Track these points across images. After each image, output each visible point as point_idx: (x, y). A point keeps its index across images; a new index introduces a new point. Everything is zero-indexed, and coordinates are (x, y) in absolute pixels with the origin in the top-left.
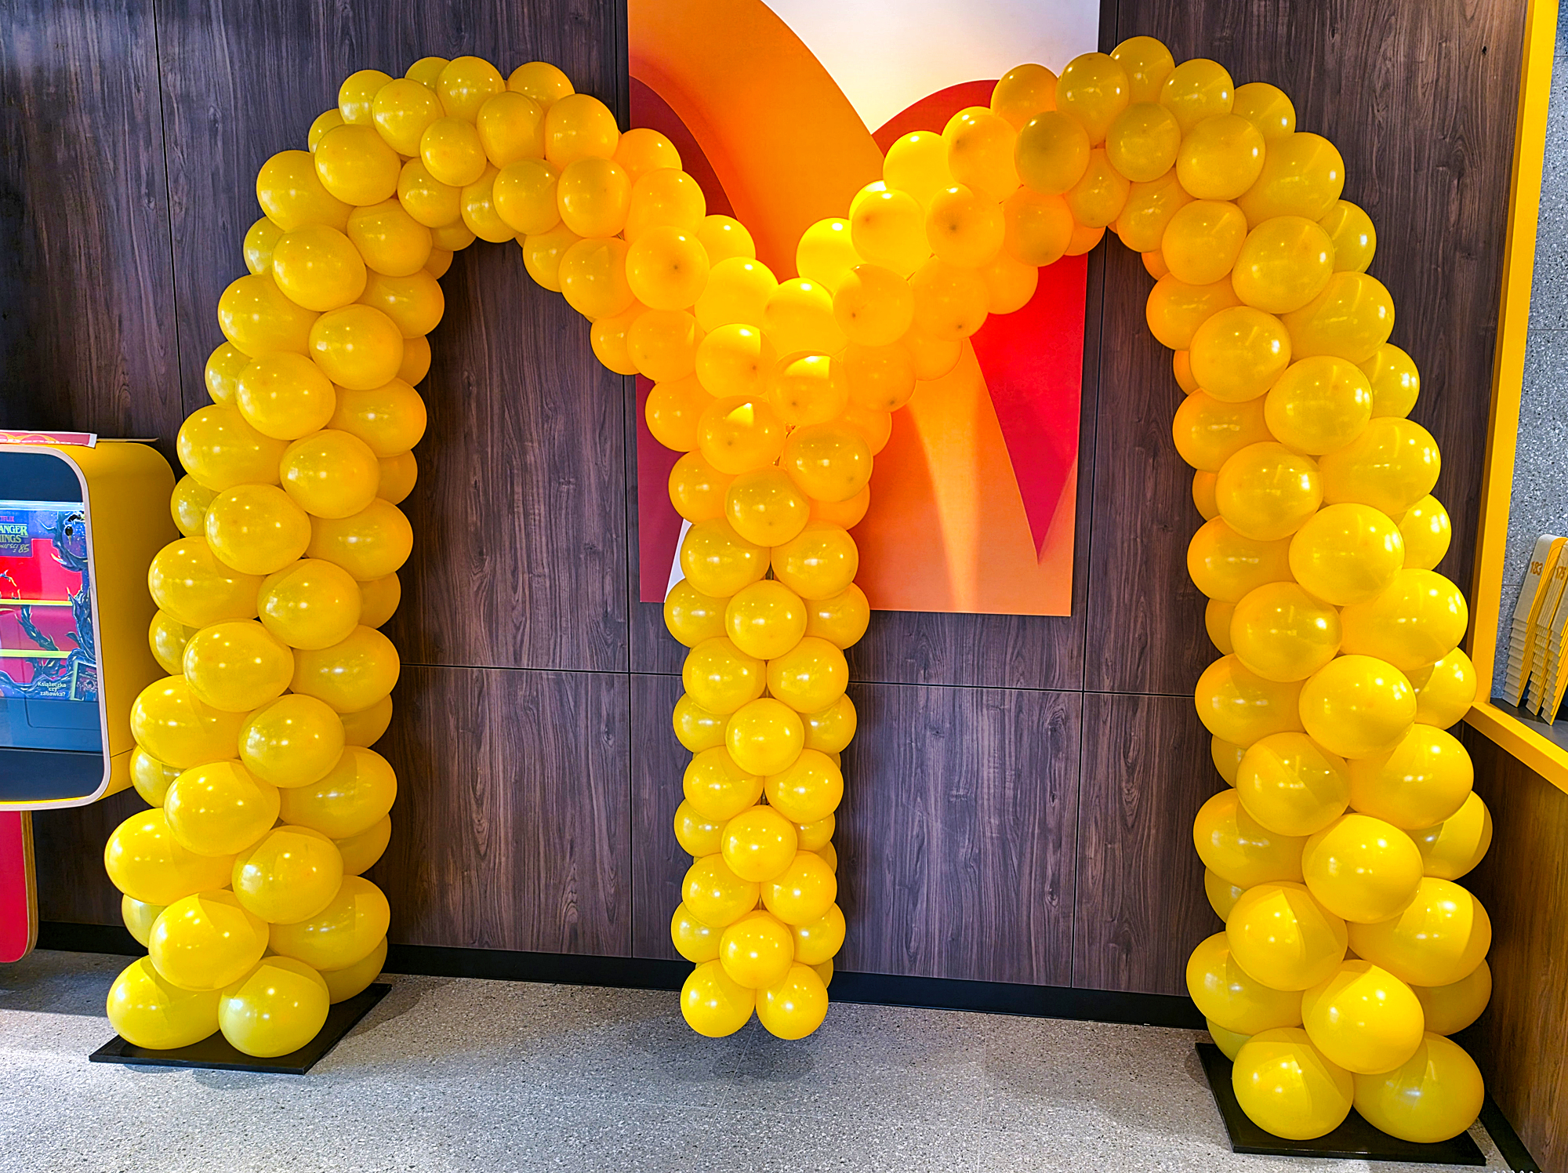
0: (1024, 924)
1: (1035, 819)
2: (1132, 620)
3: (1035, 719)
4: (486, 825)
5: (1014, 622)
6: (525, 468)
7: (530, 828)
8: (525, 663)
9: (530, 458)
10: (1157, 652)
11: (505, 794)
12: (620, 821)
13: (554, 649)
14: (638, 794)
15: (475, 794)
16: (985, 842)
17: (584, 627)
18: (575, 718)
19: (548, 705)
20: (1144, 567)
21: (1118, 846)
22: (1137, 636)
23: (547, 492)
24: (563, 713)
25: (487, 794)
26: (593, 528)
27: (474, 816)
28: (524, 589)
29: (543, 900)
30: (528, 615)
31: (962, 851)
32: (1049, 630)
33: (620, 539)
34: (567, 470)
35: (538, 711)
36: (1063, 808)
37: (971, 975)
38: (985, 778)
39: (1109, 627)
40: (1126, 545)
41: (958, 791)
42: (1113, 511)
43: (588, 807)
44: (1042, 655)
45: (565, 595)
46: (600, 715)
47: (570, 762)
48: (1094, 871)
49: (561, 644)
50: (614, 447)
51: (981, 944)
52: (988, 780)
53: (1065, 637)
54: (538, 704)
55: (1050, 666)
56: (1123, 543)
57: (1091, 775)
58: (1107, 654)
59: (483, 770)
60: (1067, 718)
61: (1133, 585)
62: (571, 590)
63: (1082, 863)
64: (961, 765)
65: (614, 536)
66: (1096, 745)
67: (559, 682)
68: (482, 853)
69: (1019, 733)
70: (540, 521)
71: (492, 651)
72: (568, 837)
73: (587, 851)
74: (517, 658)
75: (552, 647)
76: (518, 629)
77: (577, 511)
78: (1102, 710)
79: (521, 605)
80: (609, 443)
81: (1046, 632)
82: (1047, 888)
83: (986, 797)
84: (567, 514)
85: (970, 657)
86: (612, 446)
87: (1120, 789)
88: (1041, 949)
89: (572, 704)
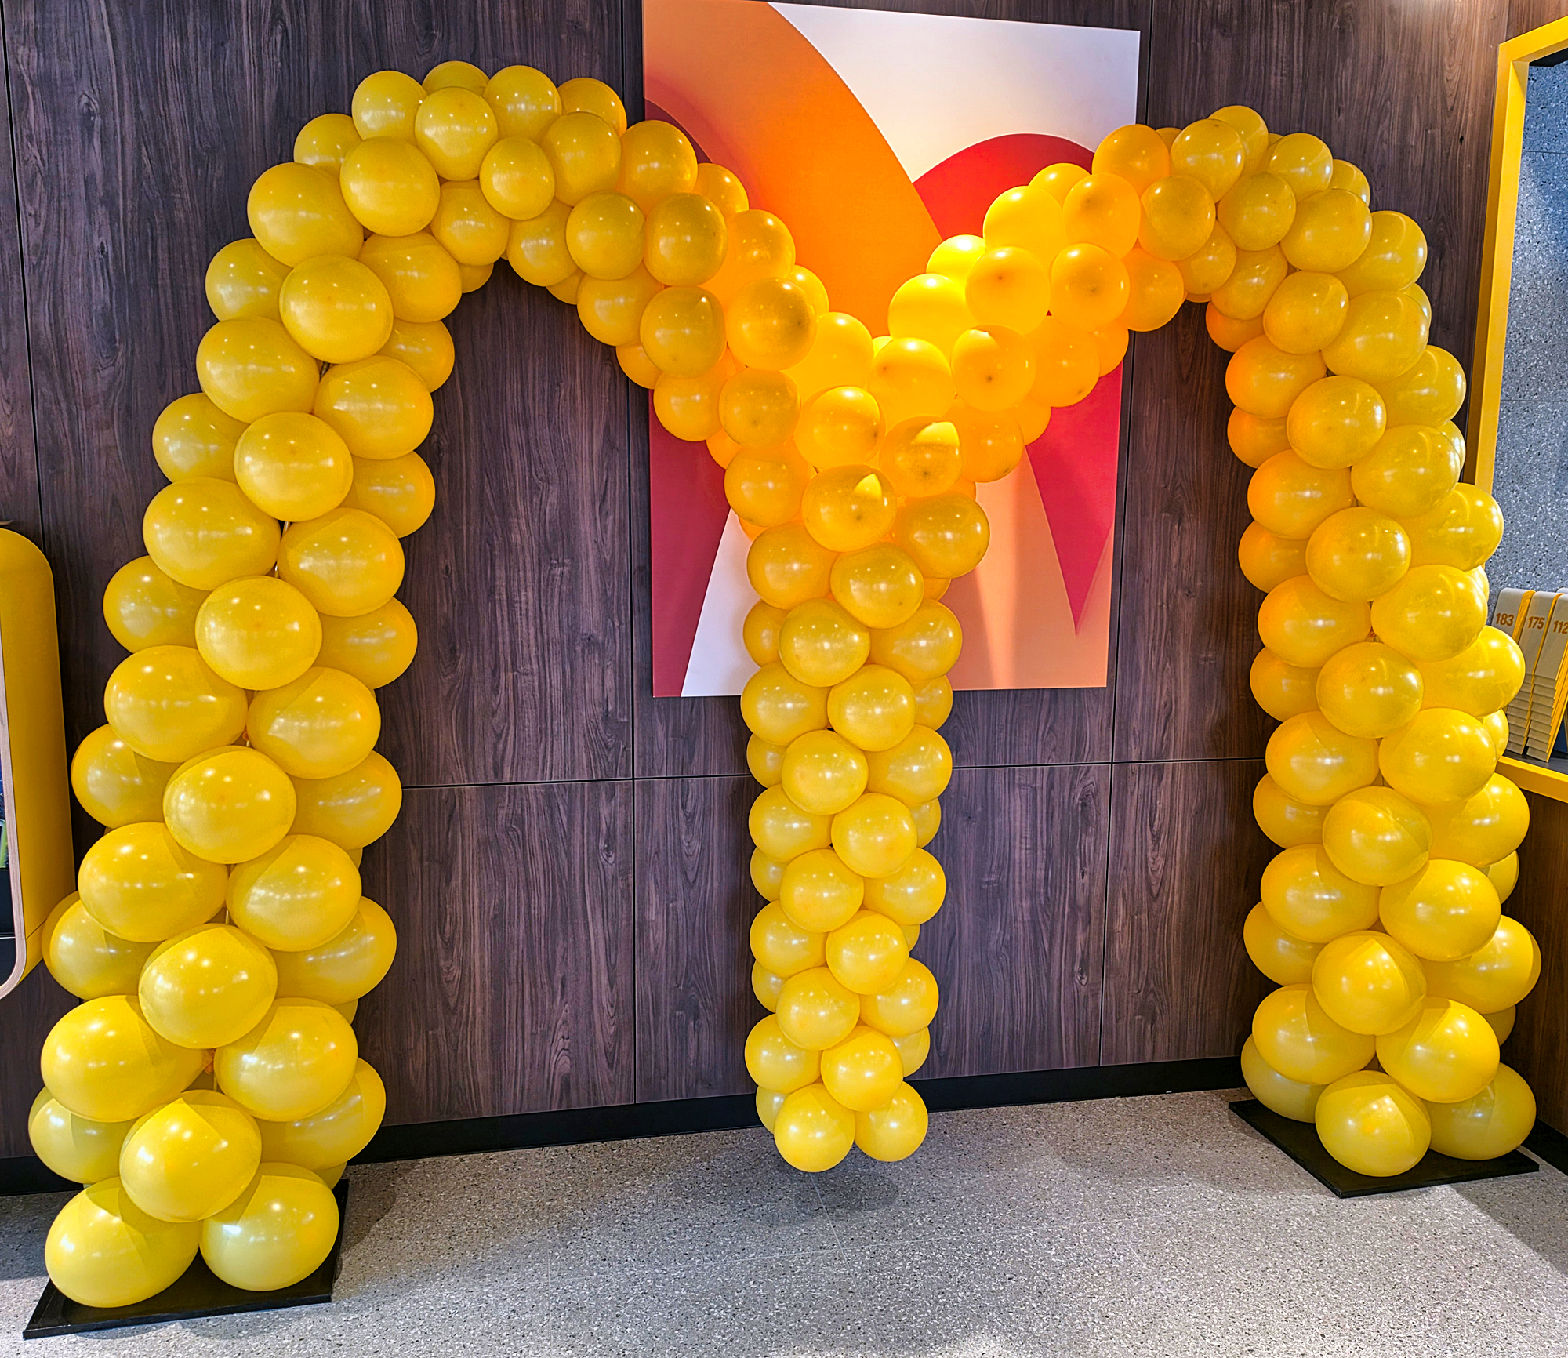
0: (1055, 1009)
1: (1065, 898)
2: (1159, 687)
3: (1066, 794)
4: (456, 971)
5: (1046, 696)
6: (508, 548)
7: (513, 969)
8: (507, 776)
9: (516, 537)
10: (1181, 718)
11: (482, 933)
12: (622, 946)
13: (544, 757)
14: (643, 917)
15: (443, 937)
16: (1017, 929)
17: (580, 730)
18: (568, 838)
19: (536, 822)
20: (1169, 633)
21: (1144, 916)
22: (1162, 702)
23: (536, 576)
24: (554, 830)
25: (459, 936)
26: (591, 615)
27: (442, 963)
28: (506, 689)
29: (528, 1052)
30: (512, 721)
31: (994, 939)
32: (1080, 702)
33: (624, 627)
34: (560, 550)
35: (523, 831)
36: (1092, 884)
37: (1003, 1068)
38: (1018, 861)
39: (1137, 696)
40: (1153, 612)
41: (989, 876)
42: (1141, 578)
43: (583, 937)
44: (1073, 727)
45: (557, 695)
46: (598, 832)
47: (561, 886)
48: (1121, 944)
49: (552, 751)
50: (617, 521)
51: (1012, 1034)
52: (1020, 863)
53: (1094, 707)
54: (523, 823)
55: (1080, 740)
56: (1150, 610)
57: (1119, 848)
58: (1134, 724)
59: (455, 907)
60: (1097, 791)
61: (1159, 651)
62: (565, 688)
63: (1110, 937)
64: (993, 850)
65: (617, 624)
66: (1123, 817)
67: (549, 797)
68: (452, 1005)
69: (1050, 811)
70: (527, 610)
71: (467, 766)
72: (558, 975)
73: (582, 988)
74: (498, 771)
75: (541, 757)
76: (499, 737)
77: (573, 596)
78: (1130, 780)
79: (503, 708)
80: (611, 518)
81: (1077, 705)
82: (1077, 968)
83: (1017, 880)
84: (561, 600)
85: (1003, 735)
86: (614, 520)
87: (1147, 859)
88: (1071, 1032)
89: (565, 819)
